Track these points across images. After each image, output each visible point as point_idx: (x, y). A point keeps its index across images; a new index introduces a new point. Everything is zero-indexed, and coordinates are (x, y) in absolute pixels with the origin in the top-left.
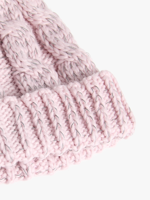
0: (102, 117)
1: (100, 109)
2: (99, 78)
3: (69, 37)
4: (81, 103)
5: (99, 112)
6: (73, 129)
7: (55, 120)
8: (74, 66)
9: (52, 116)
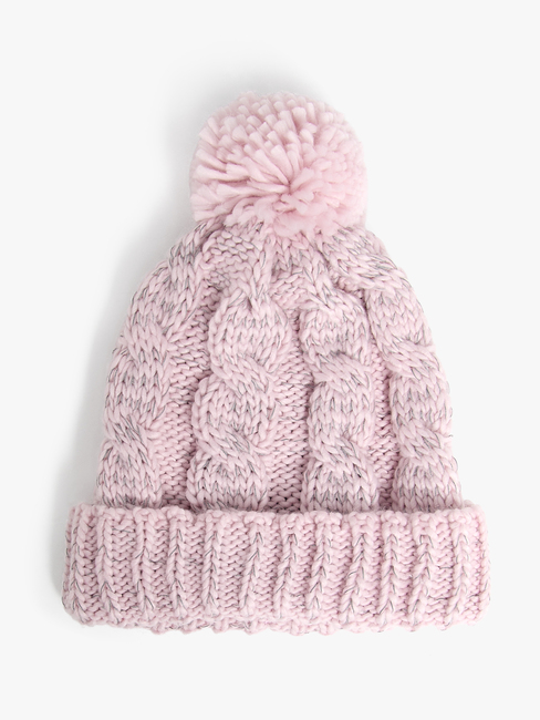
0: (416, 592)
1: (423, 576)
2: (445, 521)
3: (437, 417)
4: (388, 556)
5: (416, 582)
6: (346, 598)
7: (317, 577)
8: (420, 475)
9: (316, 567)
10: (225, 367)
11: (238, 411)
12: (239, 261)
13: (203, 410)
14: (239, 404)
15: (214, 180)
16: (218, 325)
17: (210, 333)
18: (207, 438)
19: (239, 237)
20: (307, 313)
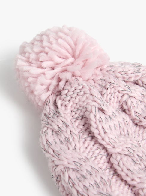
10: (116, 146)
11: (137, 162)
12: (81, 97)
13: (125, 170)
14: (135, 159)
15: (41, 74)
16: (97, 128)
17: (96, 135)
18: (138, 180)
19: (72, 87)
20: (126, 103)
